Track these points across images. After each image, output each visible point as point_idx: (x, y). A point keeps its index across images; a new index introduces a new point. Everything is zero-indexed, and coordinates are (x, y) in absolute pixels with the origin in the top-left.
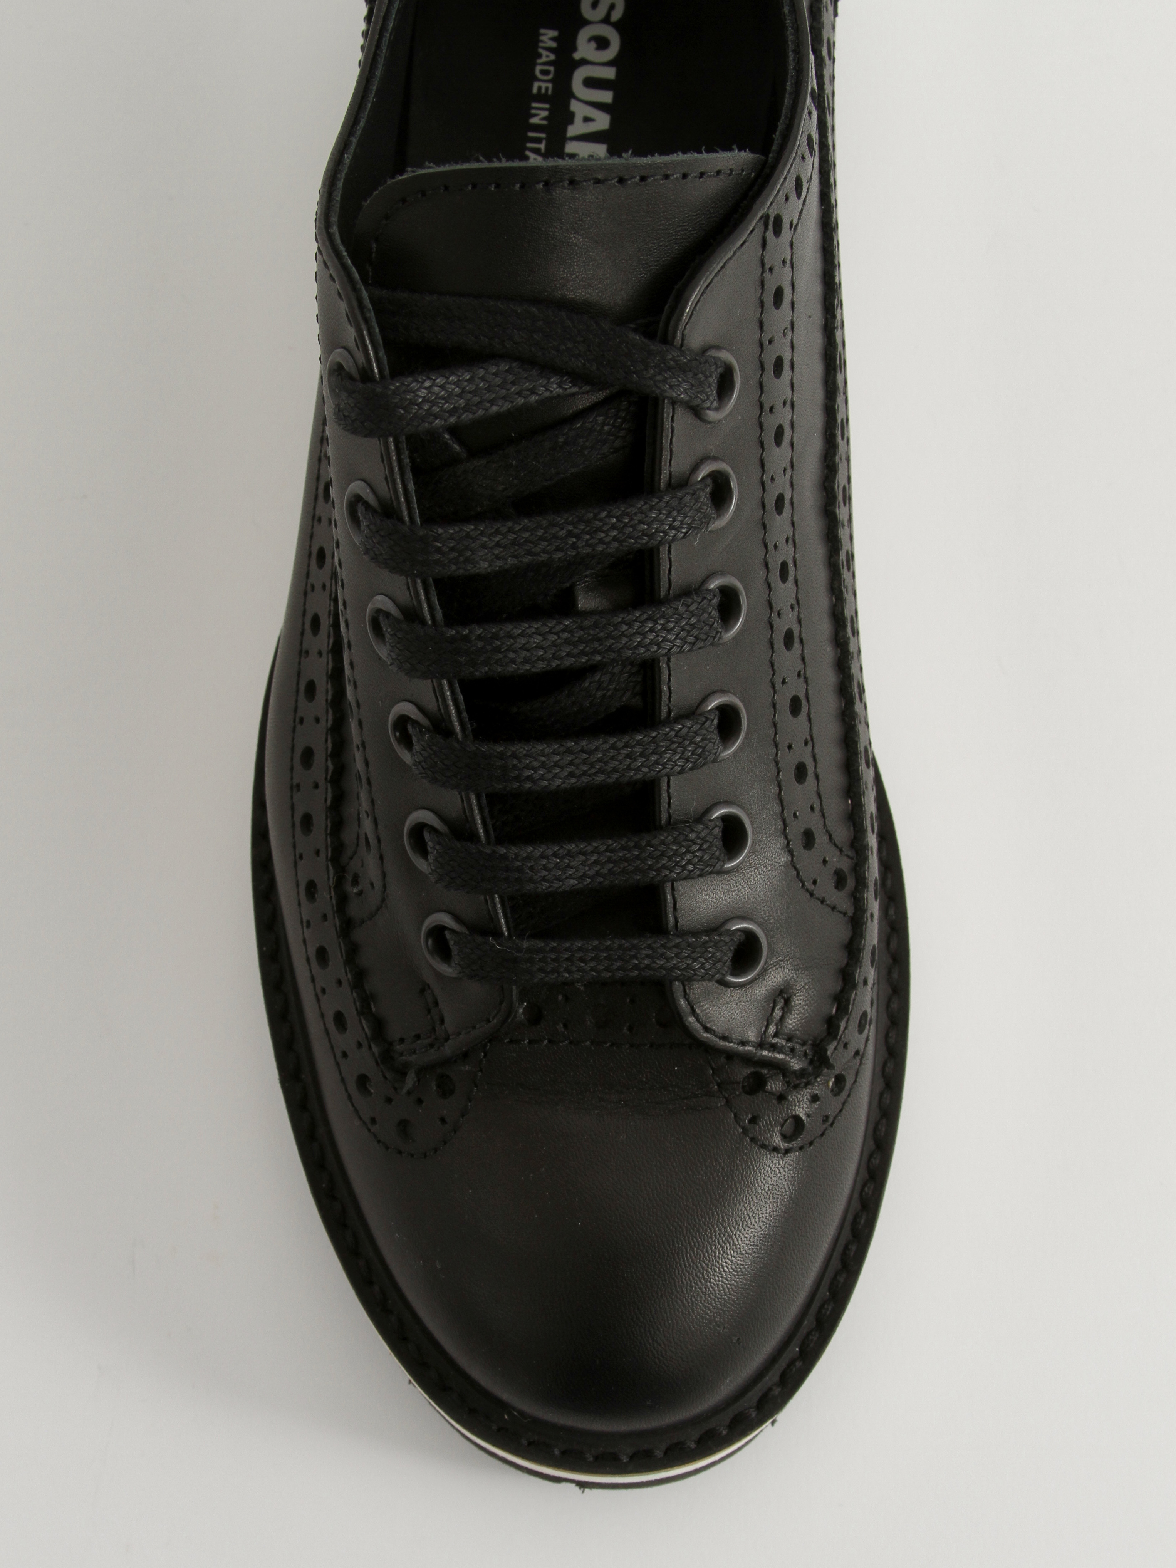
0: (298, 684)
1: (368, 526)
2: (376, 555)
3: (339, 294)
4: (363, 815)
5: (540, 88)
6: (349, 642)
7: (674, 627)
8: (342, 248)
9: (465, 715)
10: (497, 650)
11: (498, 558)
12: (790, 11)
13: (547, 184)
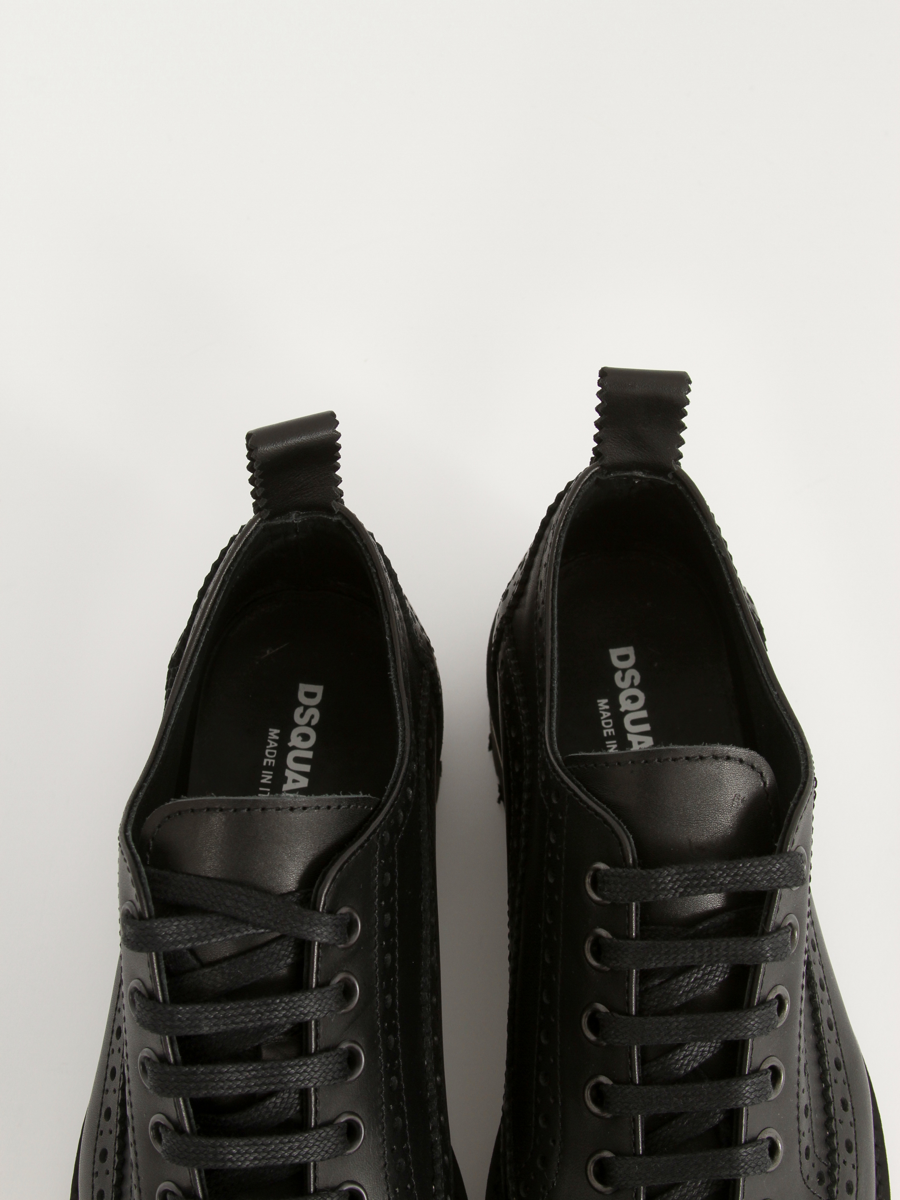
0: (101, 1110)
1: (139, 1005)
2: (143, 1022)
3: (128, 869)
4: (134, 1187)
5: (268, 762)
6: (129, 1079)
7: (319, 1070)
8: (132, 844)
9: (193, 1121)
10: (212, 1080)
11: (215, 1025)
12: (400, 718)
13: (249, 810)
